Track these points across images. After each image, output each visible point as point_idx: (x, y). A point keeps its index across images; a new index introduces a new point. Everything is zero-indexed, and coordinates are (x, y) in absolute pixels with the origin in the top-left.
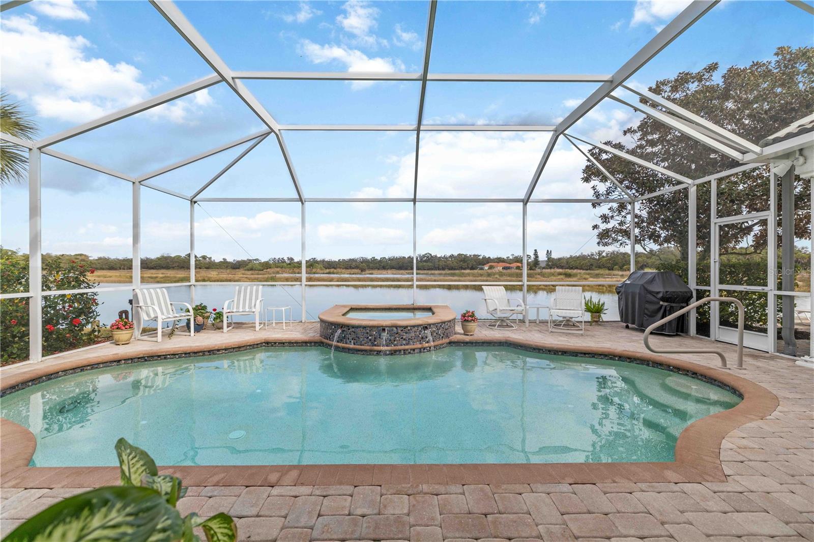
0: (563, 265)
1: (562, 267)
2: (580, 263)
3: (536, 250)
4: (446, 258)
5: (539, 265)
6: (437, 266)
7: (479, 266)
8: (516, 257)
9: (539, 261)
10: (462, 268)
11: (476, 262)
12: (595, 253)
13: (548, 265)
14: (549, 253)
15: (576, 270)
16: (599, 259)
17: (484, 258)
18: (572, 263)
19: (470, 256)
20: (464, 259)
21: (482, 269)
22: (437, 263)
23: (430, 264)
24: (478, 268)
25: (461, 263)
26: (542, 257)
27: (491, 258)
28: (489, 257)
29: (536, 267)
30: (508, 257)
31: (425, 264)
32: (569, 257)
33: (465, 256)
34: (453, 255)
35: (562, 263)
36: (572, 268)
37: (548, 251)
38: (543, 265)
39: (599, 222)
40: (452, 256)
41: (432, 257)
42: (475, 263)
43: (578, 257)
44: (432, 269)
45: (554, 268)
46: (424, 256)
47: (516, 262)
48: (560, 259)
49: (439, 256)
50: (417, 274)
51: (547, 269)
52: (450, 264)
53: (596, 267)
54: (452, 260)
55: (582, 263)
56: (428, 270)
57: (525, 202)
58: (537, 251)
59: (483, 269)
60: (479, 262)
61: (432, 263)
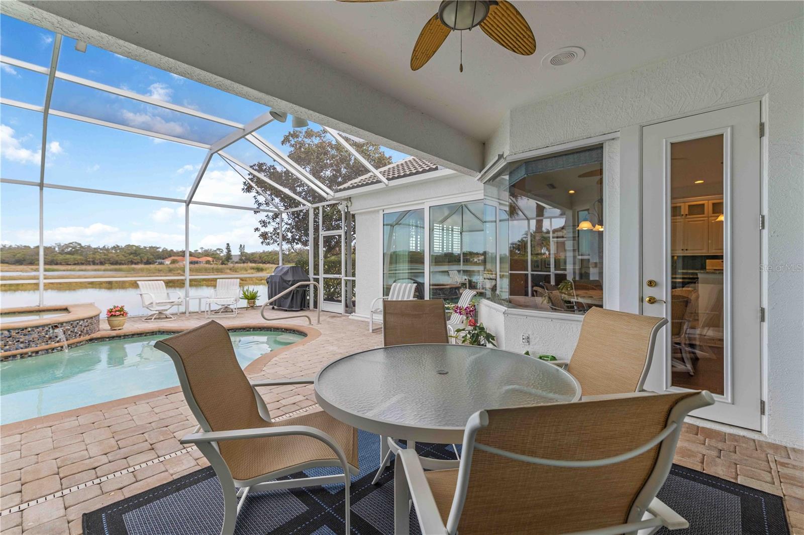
0: (256, 259)
1: (255, 262)
2: (272, 258)
3: (228, 244)
4: (108, 250)
5: (231, 259)
6: (91, 260)
7: (158, 261)
8: (206, 251)
9: (231, 255)
10: (132, 263)
11: (153, 255)
12: (285, 249)
13: (241, 259)
14: (242, 247)
15: (268, 265)
16: (289, 254)
17: (165, 251)
18: (265, 258)
19: (145, 247)
20: (136, 251)
21: (161, 263)
22: (91, 256)
23: (79, 257)
24: (157, 262)
25: (131, 256)
26: (235, 252)
27: (175, 251)
28: (172, 250)
29: (228, 261)
30: (197, 250)
31: (68, 256)
32: (262, 251)
33: (138, 247)
34: (118, 246)
35: (255, 257)
36: (264, 263)
37: (241, 245)
38: (237, 259)
39: (259, 226)
40: (116, 248)
41: (82, 247)
42: (152, 257)
43: (270, 252)
44: (82, 264)
45: (247, 263)
46: (67, 246)
47: (206, 256)
48: (253, 254)
49: (94, 246)
50: (46, 270)
51: (241, 263)
52: (113, 257)
53: (286, 262)
54: (116, 253)
55: (274, 258)
56: (75, 264)
57: (188, 202)
58: (230, 245)
59: (163, 264)
60: (158, 255)
61: (81, 255)
